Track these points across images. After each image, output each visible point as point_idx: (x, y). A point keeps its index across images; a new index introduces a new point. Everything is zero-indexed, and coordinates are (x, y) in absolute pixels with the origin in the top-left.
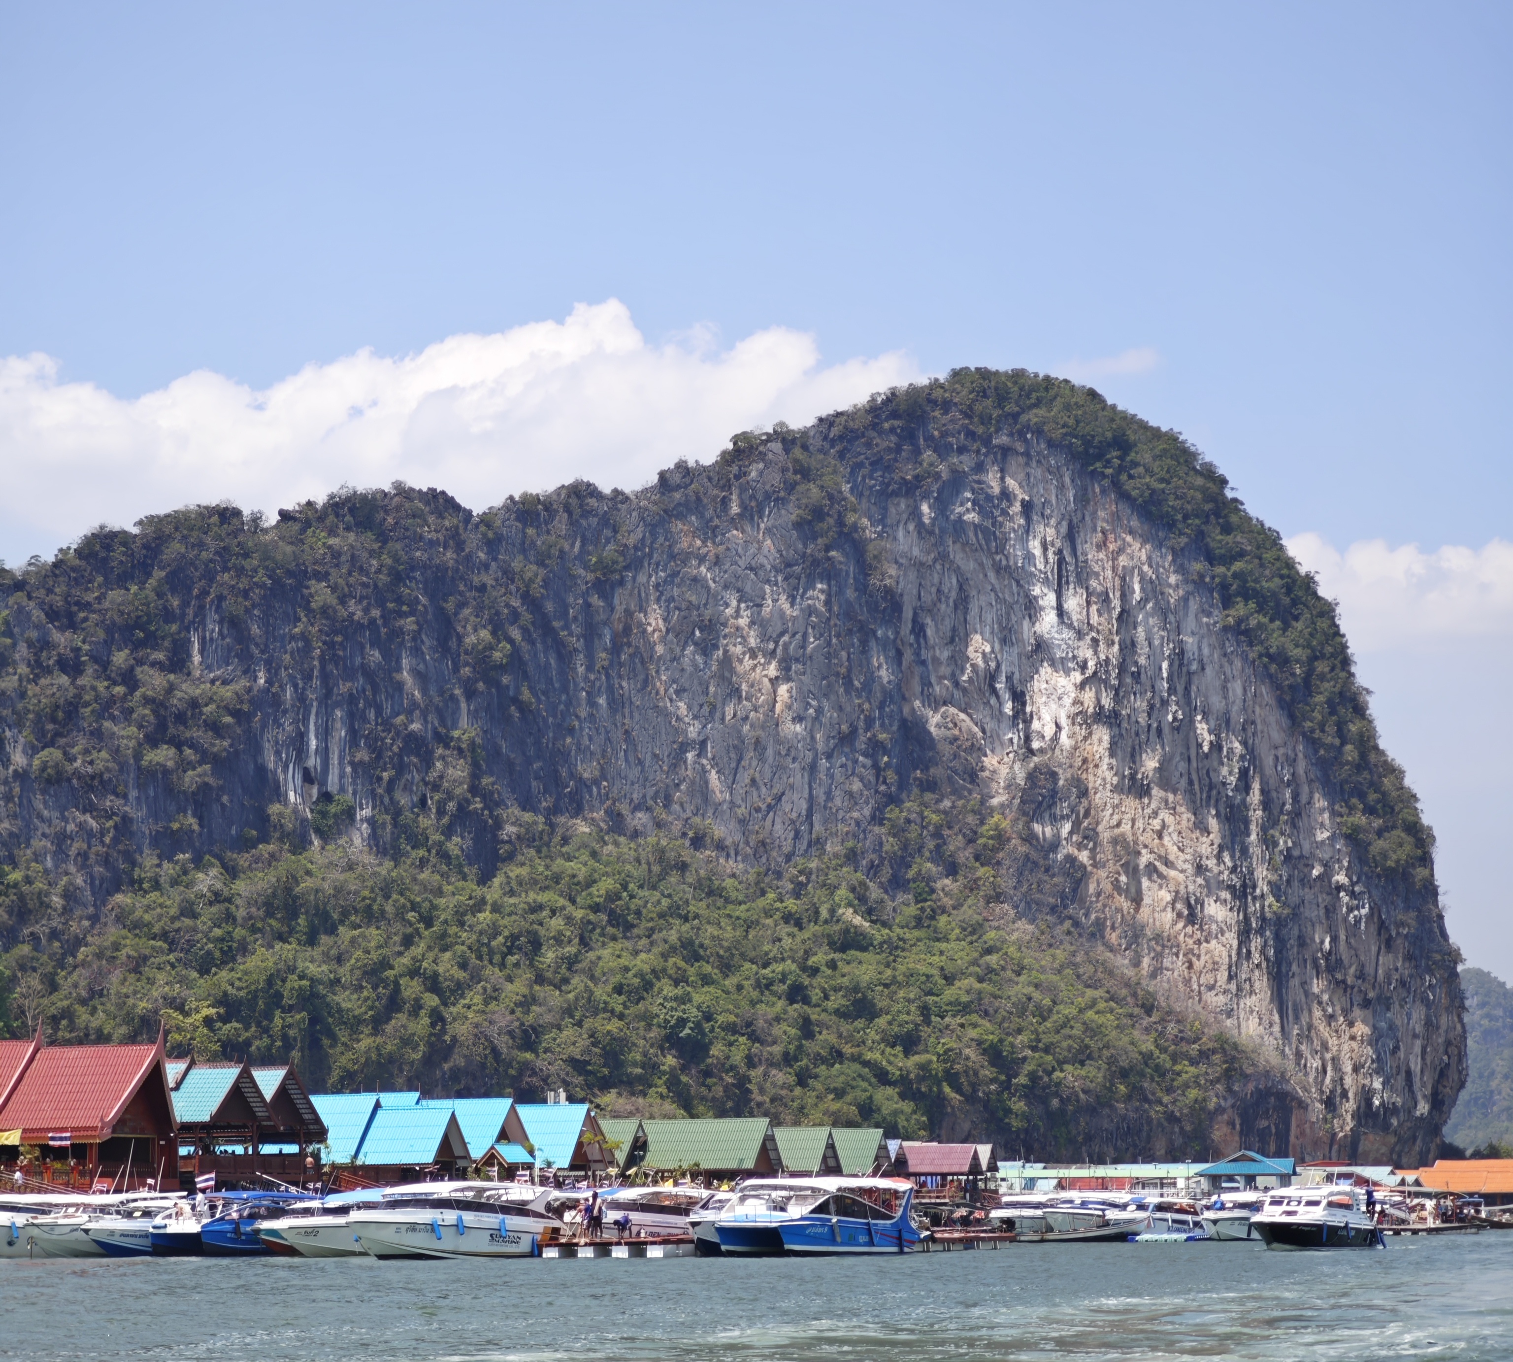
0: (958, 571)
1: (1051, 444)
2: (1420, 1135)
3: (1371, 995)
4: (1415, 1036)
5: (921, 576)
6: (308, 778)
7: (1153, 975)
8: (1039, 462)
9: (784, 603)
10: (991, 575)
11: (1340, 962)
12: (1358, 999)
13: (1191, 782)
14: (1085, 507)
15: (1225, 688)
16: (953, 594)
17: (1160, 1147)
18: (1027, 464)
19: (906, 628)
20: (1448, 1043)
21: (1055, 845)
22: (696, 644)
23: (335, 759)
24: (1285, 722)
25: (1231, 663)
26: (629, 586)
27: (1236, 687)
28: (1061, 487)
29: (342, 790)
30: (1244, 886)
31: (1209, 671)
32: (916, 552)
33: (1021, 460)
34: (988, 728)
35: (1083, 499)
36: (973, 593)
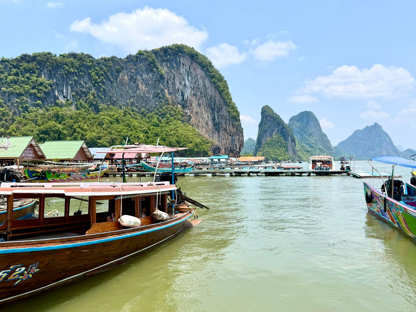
0: (173, 74)
1: (186, 54)
2: (237, 153)
3: (231, 134)
4: (237, 140)
5: (168, 74)
6: (64, 97)
7: (201, 132)
8: (185, 57)
9: (146, 76)
10: (178, 74)
11: (227, 130)
12: (229, 135)
13: (207, 105)
14: (191, 64)
15: (211, 91)
16: (173, 77)
17: (202, 155)
18: (183, 58)
19: (165, 82)
20: (241, 141)
21: (187, 113)
22: (133, 82)
23: (69, 94)
24: (220, 96)
25: (212, 87)
26: (122, 72)
27: (213, 91)
28: (188, 61)
29: (70, 99)
30: (214, 119)
31: (209, 89)
32: (167, 71)
33: (182, 57)
34: (178, 97)
35: (191, 63)
36: (176, 77)
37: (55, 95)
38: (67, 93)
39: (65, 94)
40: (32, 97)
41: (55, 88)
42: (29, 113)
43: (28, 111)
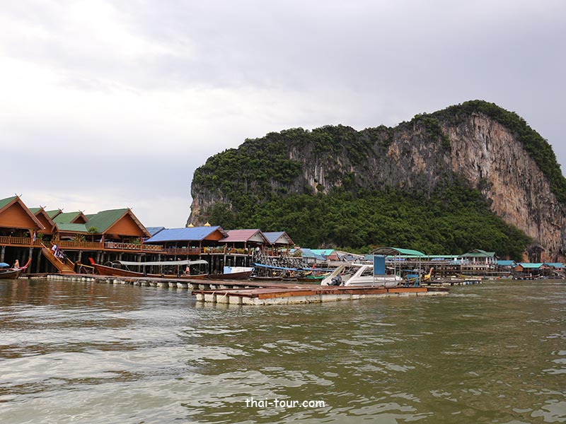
1: (484, 114)
3: (560, 227)
5: (457, 143)
6: (315, 181)
8: (481, 117)
9: (424, 147)
10: (472, 142)
11: (552, 220)
12: (557, 228)
13: (517, 183)
14: (492, 126)
15: (524, 162)
16: (465, 147)
18: (479, 119)
19: (454, 153)
21: (486, 196)
22: (406, 156)
23: (321, 177)
24: (538, 169)
25: (525, 156)
26: (392, 145)
29: (323, 183)
30: (529, 204)
31: (520, 159)
32: (456, 138)
34: (473, 173)
36: (469, 146)
37: (305, 179)
38: (319, 176)
39: (316, 178)
41: (305, 170)
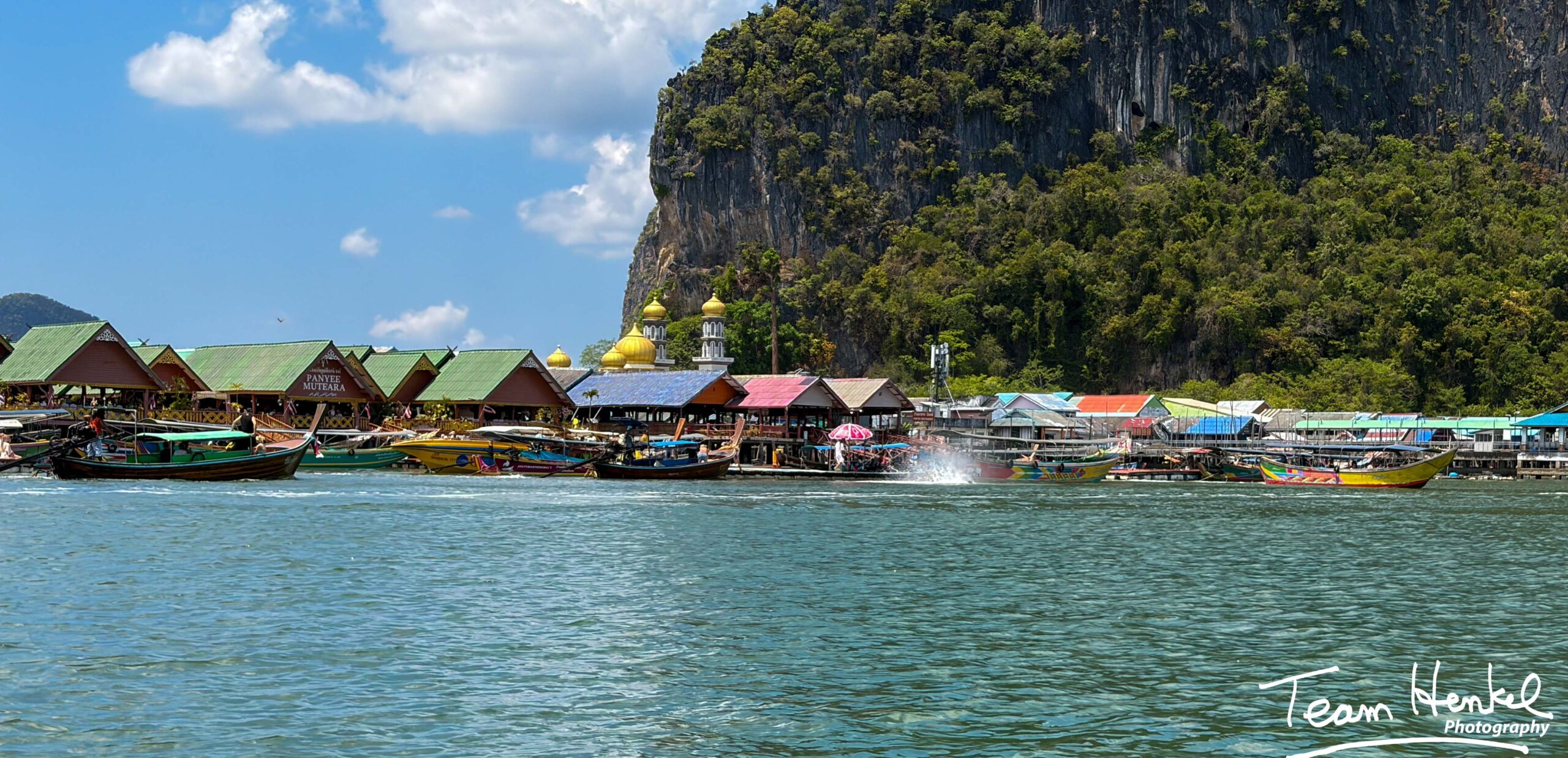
6: (1136, 110)
23: (1159, 95)
29: (1166, 119)
37: (1091, 106)
38: (1150, 90)
39: (1140, 98)
40: (978, 126)
41: (1094, 71)
42: (955, 204)
43: (951, 195)
